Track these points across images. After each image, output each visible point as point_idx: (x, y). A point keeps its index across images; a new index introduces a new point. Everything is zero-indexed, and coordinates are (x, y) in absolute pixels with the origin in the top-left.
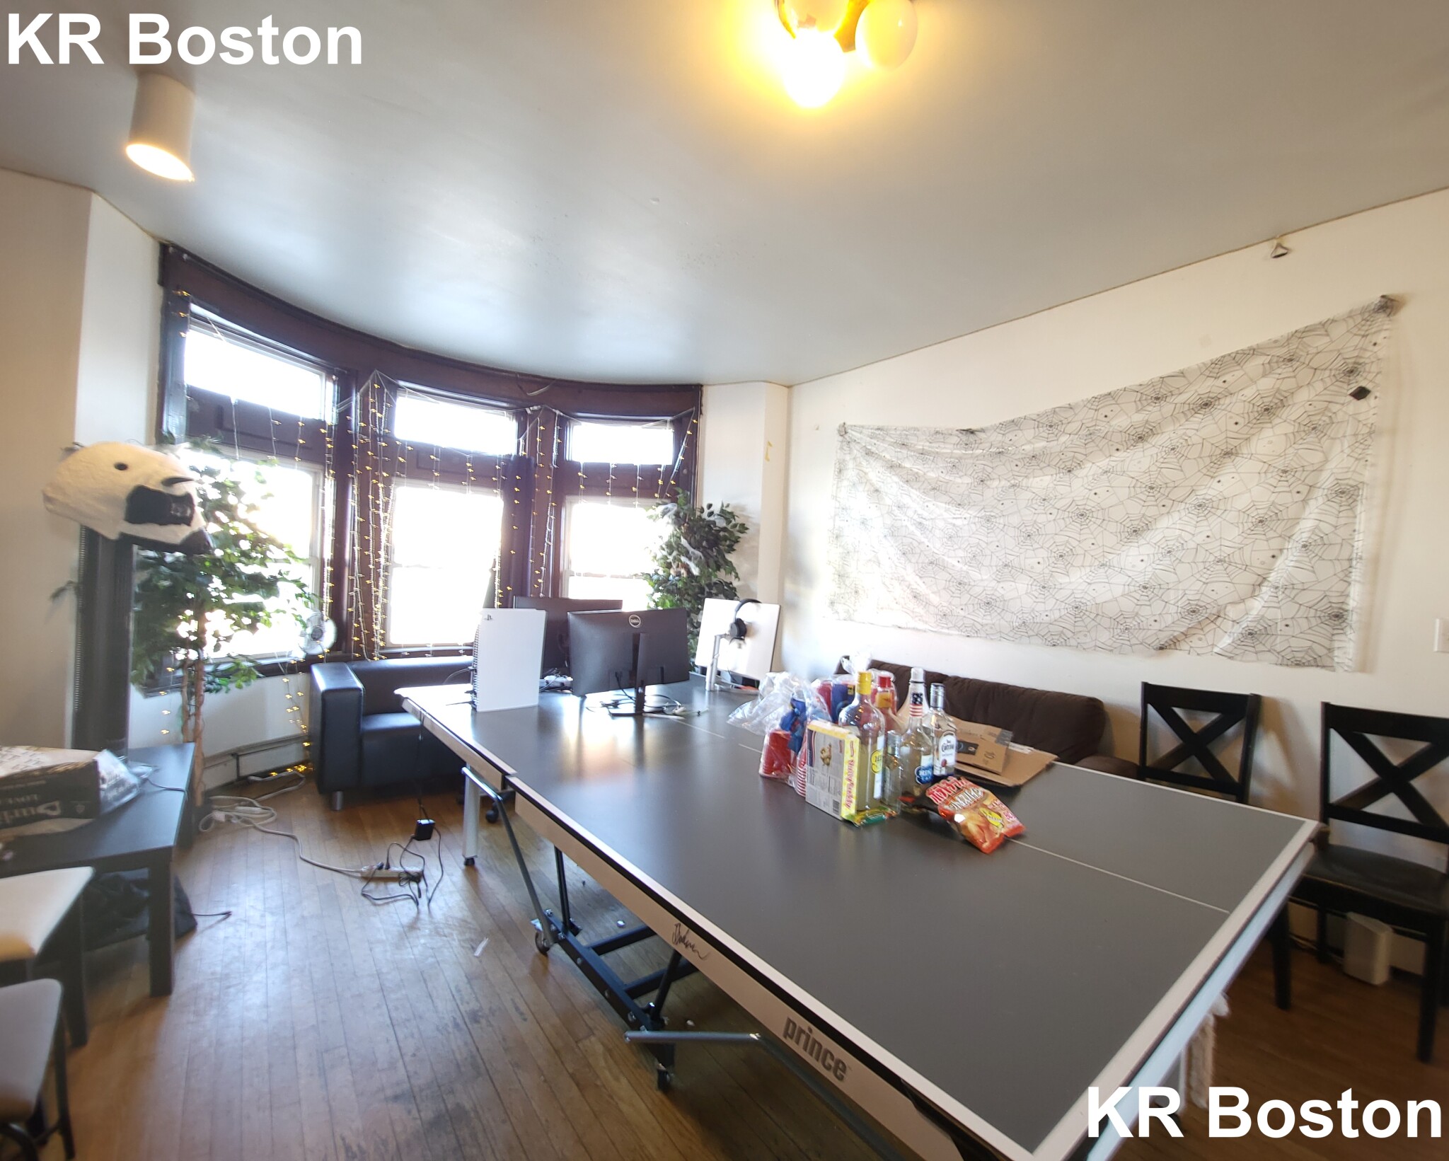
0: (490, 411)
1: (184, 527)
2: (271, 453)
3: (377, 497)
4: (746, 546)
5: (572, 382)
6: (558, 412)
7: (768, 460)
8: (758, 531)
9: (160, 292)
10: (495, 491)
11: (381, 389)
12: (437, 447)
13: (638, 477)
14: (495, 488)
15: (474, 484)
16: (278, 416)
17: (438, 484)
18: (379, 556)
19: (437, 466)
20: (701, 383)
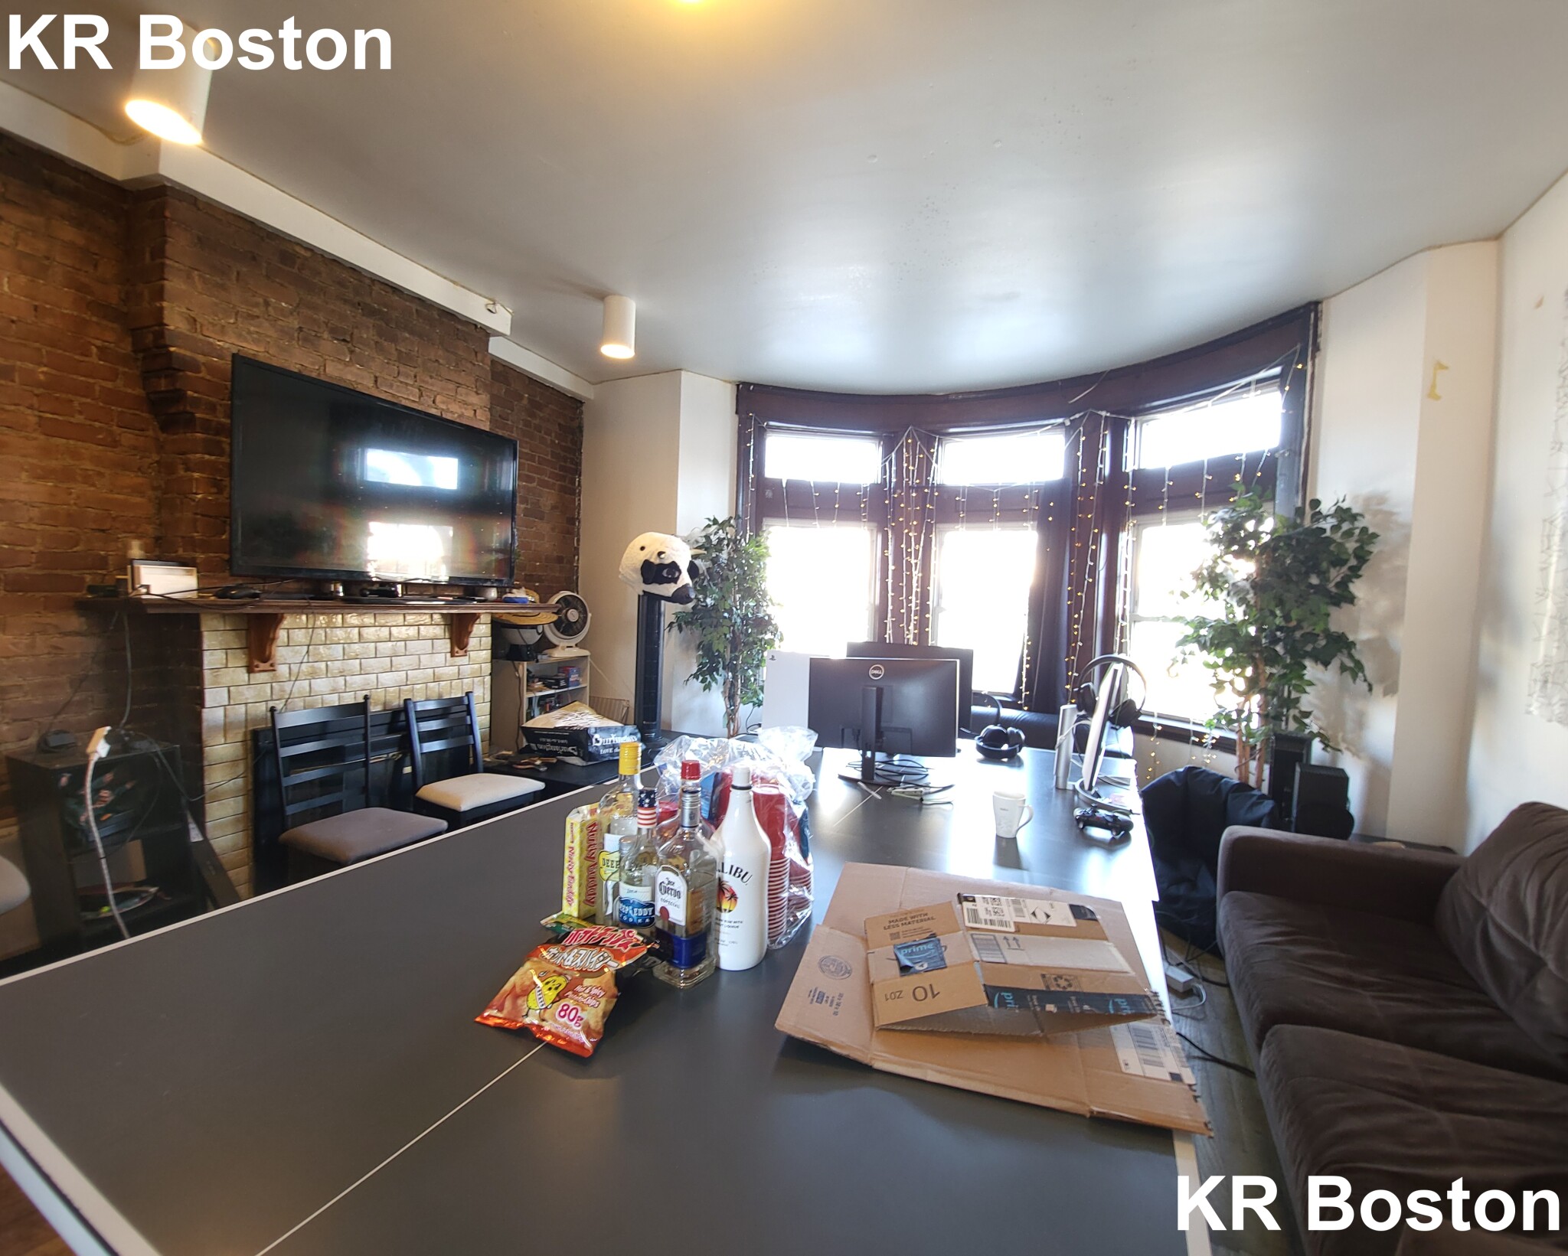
0: (1021, 435)
1: (673, 584)
2: (814, 519)
3: (909, 546)
4: (1385, 566)
5: (1128, 367)
6: (1104, 413)
7: (1437, 398)
8: (1407, 538)
9: (736, 418)
10: (1025, 524)
11: (914, 443)
12: (964, 487)
13: (1206, 476)
14: (1026, 520)
15: (1001, 519)
16: (819, 487)
17: (965, 525)
18: (911, 601)
19: (963, 507)
20: (1314, 298)
